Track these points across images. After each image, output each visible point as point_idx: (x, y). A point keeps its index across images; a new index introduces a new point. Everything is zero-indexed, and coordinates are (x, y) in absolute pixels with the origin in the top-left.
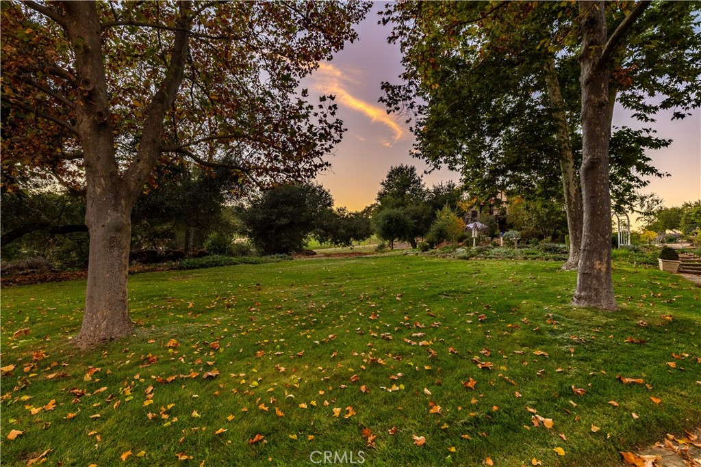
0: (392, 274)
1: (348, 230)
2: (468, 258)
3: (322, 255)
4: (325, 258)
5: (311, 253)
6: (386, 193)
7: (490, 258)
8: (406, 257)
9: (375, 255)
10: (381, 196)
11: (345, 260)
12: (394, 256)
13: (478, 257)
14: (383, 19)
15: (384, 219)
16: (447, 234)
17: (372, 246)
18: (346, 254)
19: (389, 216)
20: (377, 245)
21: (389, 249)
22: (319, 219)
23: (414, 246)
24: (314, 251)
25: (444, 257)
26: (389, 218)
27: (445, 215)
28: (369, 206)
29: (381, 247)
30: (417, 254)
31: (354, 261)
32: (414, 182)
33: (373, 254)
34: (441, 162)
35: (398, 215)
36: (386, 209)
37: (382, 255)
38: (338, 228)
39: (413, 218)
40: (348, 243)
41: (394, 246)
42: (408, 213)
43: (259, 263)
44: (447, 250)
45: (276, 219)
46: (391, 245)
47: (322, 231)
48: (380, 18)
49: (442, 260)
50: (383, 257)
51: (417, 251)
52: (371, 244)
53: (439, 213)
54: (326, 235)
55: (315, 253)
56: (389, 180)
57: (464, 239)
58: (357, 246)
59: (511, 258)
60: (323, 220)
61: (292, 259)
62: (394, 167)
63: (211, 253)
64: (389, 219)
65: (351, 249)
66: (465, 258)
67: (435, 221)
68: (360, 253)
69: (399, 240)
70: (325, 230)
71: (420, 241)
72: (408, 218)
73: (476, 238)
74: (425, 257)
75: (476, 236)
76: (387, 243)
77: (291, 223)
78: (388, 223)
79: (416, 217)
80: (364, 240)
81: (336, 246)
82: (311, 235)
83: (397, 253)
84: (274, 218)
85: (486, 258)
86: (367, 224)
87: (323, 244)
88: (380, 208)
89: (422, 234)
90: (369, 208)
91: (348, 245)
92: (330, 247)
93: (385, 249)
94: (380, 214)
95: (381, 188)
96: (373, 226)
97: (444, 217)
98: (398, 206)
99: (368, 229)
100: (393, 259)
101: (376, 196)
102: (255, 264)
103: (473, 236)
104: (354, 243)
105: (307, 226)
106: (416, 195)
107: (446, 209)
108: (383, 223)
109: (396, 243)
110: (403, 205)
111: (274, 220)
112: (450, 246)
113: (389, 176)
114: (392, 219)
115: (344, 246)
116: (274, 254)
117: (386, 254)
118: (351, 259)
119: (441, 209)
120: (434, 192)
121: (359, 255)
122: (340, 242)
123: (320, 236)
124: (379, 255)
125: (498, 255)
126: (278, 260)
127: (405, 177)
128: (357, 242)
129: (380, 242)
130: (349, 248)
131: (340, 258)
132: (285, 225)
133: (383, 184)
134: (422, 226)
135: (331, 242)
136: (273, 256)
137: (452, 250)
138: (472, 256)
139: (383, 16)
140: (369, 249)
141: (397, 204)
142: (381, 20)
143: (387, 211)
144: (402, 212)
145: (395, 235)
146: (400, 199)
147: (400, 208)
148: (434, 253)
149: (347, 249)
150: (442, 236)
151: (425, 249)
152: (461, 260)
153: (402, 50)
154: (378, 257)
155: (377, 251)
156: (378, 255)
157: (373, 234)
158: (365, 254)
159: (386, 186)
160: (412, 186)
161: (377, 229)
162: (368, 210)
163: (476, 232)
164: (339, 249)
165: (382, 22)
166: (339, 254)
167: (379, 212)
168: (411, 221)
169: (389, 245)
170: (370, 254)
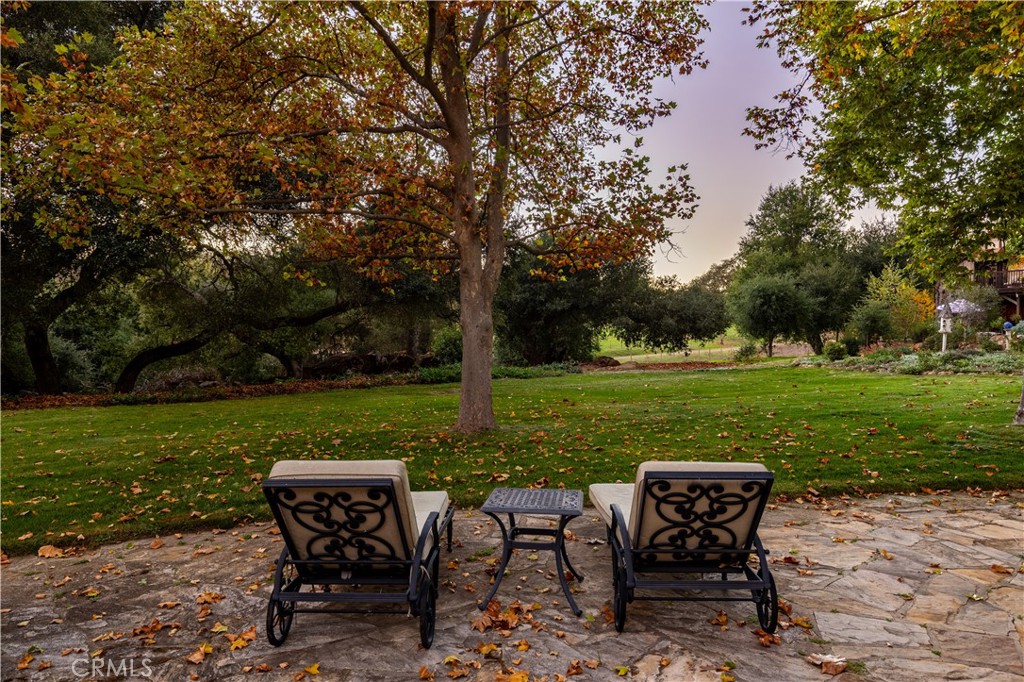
0: (764, 393)
1: (681, 320)
2: (920, 373)
3: (631, 366)
4: (637, 372)
5: (607, 362)
6: (758, 243)
7: (964, 372)
8: (797, 370)
9: (735, 367)
10: (748, 247)
11: (677, 374)
12: (772, 369)
13: (940, 370)
14: (751, 17)
15: (753, 297)
16: (887, 325)
17: (725, 350)
18: (675, 365)
19: (763, 290)
20: (738, 349)
21: (764, 355)
22: (625, 299)
23: (819, 351)
24: (615, 358)
25: (872, 370)
26: (765, 296)
27: (890, 288)
28: (720, 263)
29: (747, 352)
30: (819, 365)
31: (696, 376)
32: (820, 217)
33: (730, 364)
34: (853, 207)
35: (781, 289)
36: (758, 276)
37: (749, 367)
38: (660, 316)
39: (817, 292)
40: (680, 344)
41: (774, 350)
42: (806, 284)
43: (530, 377)
44: (882, 358)
45: (546, 301)
46: (769, 349)
47: (631, 322)
48: (746, 16)
49: (868, 375)
50: (750, 370)
51: (820, 359)
52: (728, 345)
53: (873, 281)
54: (640, 329)
55: (617, 363)
56: (765, 216)
57: (925, 337)
58: (697, 350)
59: (1009, 372)
60: (633, 301)
61: (580, 372)
62: (776, 187)
63: (445, 360)
64: (763, 297)
65: (686, 354)
66: (914, 372)
67: (865, 300)
68: (703, 364)
69: (786, 338)
70: (637, 320)
71: (831, 339)
72: (803, 293)
73: (948, 335)
74: (834, 370)
75: (949, 330)
76: (758, 344)
77: (574, 307)
78: (762, 305)
79: (823, 291)
80: (711, 338)
81: (656, 349)
82: (607, 330)
83: (781, 363)
84: (542, 298)
85: (956, 372)
86: (718, 307)
87: (631, 345)
88: (746, 275)
89: (836, 325)
90: (719, 268)
91: (680, 348)
92: (645, 352)
93: (755, 356)
94: (745, 286)
95: (746, 232)
96: (731, 310)
97: (884, 290)
98: (782, 269)
99: (720, 318)
100: (770, 373)
101: (737, 250)
102: (525, 378)
103: (941, 330)
104: (692, 343)
105: (603, 314)
106: (825, 242)
107: (890, 273)
108: (750, 305)
109: (780, 345)
110: (795, 266)
111: (542, 303)
112: (889, 349)
113: (764, 208)
114: (770, 296)
115: (672, 350)
116: (550, 363)
117: (755, 366)
118: (687, 374)
119: (877, 274)
120: (865, 237)
121: (703, 366)
122: (665, 342)
123: (627, 331)
124: (742, 366)
125: (984, 367)
126: (559, 372)
127: (799, 207)
128: (699, 342)
129: (746, 342)
130: (682, 353)
131: (666, 371)
132: (563, 311)
133: (751, 223)
134: (834, 309)
135: (647, 342)
136: (547, 366)
137: (891, 357)
138: (930, 368)
139: (749, 13)
140: (721, 356)
141: (781, 265)
142: (747, 19)
143: (758, 281)
144: (792, 281)
145: (775, 328)
146: (787, 255)
147: (787, 275)
148: (853, 363)
149: (678, 356)
150: (877, 329)
151: (836, 355)
152: (905, 376)
153: (781, 52)
154: (740, 371)
155: (738, 359)
156: (740, 368)
157: (729, 326)
158: (715, 365)
159: (757, 228)
160: (817, 226)
161: (738, 316)
162: (717, 273)
163: (949, 322)
164: (661, 355)
165: (748, 23)
166: (663, 366)
167: (742, 282)
168: (812, 300)
169: (764, 349)
170: (724, 364)
